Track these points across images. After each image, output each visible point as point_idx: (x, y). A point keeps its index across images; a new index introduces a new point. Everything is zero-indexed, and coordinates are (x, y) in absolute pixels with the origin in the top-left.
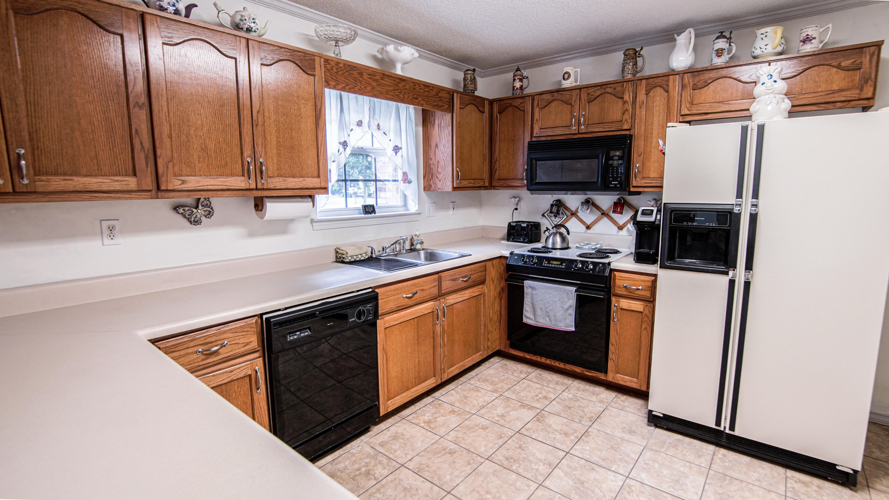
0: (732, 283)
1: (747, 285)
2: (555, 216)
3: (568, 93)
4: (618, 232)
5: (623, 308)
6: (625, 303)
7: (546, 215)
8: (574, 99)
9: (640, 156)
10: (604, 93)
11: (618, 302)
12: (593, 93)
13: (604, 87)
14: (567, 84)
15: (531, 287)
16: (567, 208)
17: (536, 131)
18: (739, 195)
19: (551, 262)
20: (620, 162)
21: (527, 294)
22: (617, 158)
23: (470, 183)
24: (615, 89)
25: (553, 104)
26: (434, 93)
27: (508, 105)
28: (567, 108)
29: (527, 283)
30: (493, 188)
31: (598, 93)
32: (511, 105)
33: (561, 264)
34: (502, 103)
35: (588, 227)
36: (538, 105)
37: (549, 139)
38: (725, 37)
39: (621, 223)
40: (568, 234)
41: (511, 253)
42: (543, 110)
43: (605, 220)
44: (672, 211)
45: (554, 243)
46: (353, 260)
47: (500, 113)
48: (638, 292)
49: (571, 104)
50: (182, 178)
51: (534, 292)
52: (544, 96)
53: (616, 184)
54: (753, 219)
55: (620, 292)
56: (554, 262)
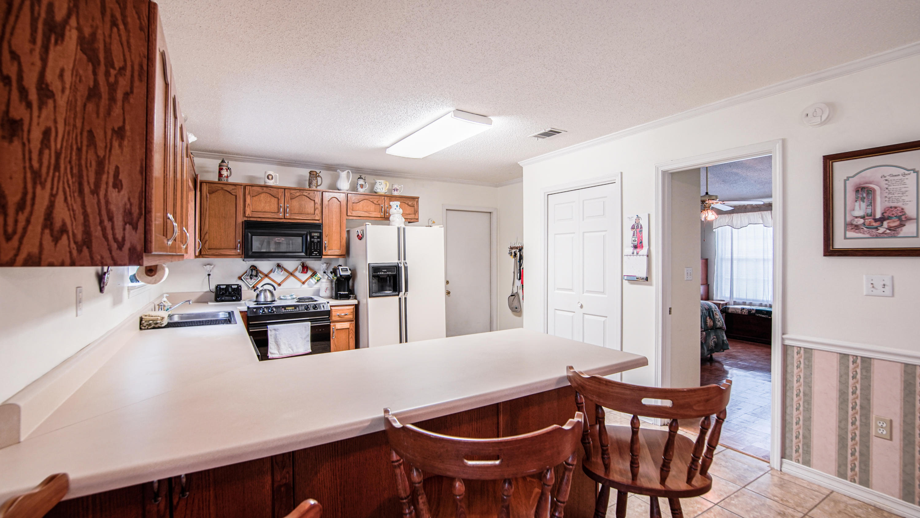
0: (400, 299)
1: (405, 298)
2: (251, 278)
3: (274, 189)
4: (301, 286)
5: (338, 328)
6: (339, 326)
7: (242, 278)
8: (279, 194)
9: (327, 237)
10: (302, 195)
11: (335, 325)
12: (294, 194)
13: (302, 191)
14: (270, 183)
15: (275, 330)
16: (260, 272)
17: (248, 212)
18: (399, 259)
19: (287, 308)
20: (319, 240)
21: (271, 336)
22: (315, 237)
24: (309, 194)
25: (263, 195)
27: (219, 188)
28: (274, 201)
29: (269, 327)
31: (298, 194)
32: (222, 189)
33: (295, 308)
34: (212, 185)
35: (280, 285)
36: (249, 193)
37: (259, 220)
38: (363, 179)
40: (275, 290)
41: (248, 308)
42: (254, 198)
43: (292, 278)
44: (373, 267)
45: (265, 297)
47: (209, 193)
48: (346, 317)
49: (278, 198)
51: (277, 332)
52: (254, 188)
53: (316, 254)
54: (406, 268)
55: (335, 319)
56: (289, 308)
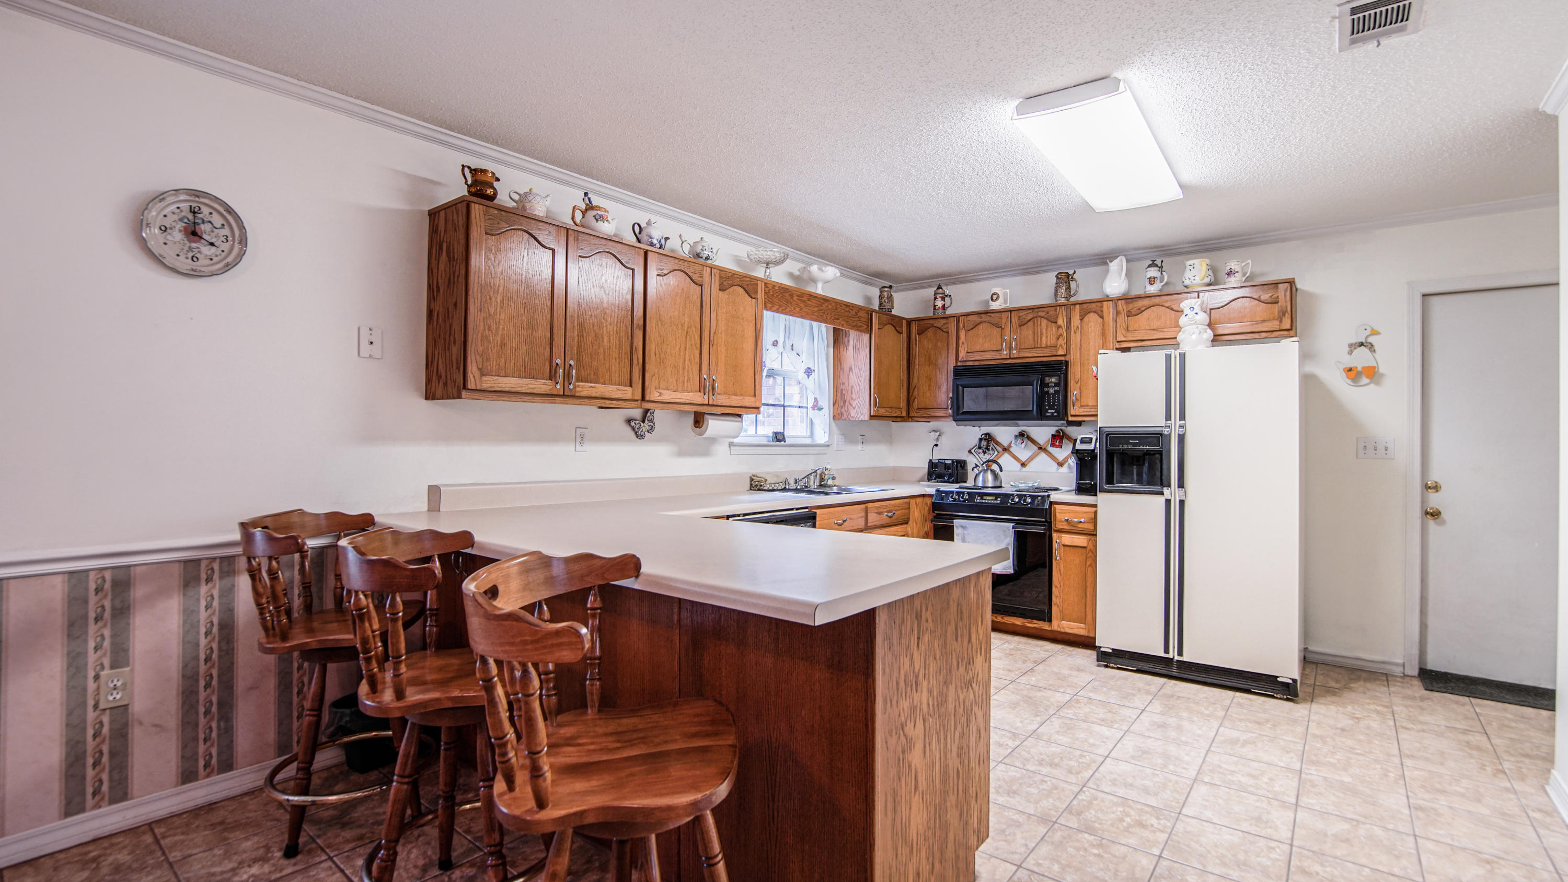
0: (1168, 502)
1: (1182, 503)
2: (984, 453)
3: (998, 315)
4: (1058, 469)
5: (1066, 544)
6: (1067, 539)
7: (973, 451)
8: (1004, 321)
9: (1077, 383)
10: (1036, 317)
11: (1059, 537)
12: (1024, 317)
13: (1037, 310)
14: (995, 306)
15: (962, 527)
16: (997, 443)
17: (962, 354)
18: (1168, 418)
19: (985, 498)
20: (1056, 389)
21: (957, 535)
22: (1050, 385)
23: (887, 411)
24: (1048, 313)
25: (981, 326)
26: (853, 313)
27: (929, 326)
28: (996, 332)
29: (957, 522)
30: (910, 420)
31: (1030, 316)
32: (932, 326)
33: (996, 499)
34: (922, 323)
35: (1023, 465)
36: (964, 326)
37: (977, 363)
38: (1157, 266)
39: (1061, 458)
40: (1001, 470)
41: (938, 491)
42: (970, 333)
43: (1043, 455)
44: (1107, 435)
45: (984, 481)
46: (771, 488)
47: (919, 334)
48: (1080, 525)
49: (1001, 327)
50: (660, 391)
51: (966, 532)
52: (970, 318)
53: (1052, 413)
54: (1182, 439)
55: (1061, 527)
56: (988, 498)
